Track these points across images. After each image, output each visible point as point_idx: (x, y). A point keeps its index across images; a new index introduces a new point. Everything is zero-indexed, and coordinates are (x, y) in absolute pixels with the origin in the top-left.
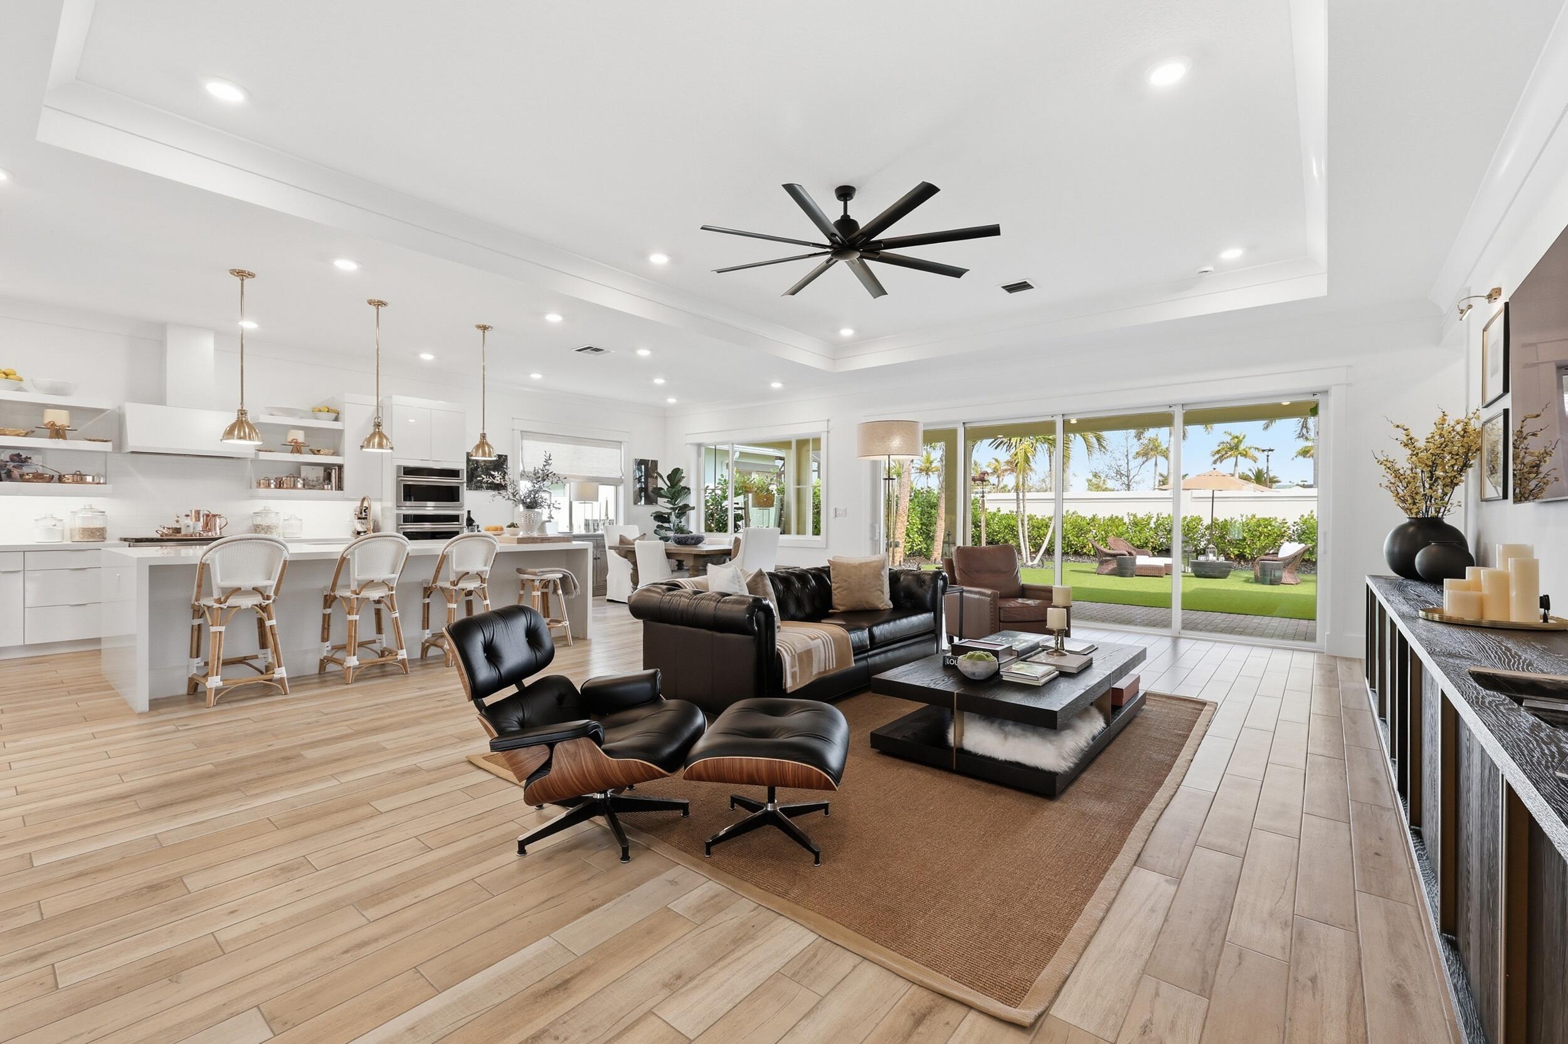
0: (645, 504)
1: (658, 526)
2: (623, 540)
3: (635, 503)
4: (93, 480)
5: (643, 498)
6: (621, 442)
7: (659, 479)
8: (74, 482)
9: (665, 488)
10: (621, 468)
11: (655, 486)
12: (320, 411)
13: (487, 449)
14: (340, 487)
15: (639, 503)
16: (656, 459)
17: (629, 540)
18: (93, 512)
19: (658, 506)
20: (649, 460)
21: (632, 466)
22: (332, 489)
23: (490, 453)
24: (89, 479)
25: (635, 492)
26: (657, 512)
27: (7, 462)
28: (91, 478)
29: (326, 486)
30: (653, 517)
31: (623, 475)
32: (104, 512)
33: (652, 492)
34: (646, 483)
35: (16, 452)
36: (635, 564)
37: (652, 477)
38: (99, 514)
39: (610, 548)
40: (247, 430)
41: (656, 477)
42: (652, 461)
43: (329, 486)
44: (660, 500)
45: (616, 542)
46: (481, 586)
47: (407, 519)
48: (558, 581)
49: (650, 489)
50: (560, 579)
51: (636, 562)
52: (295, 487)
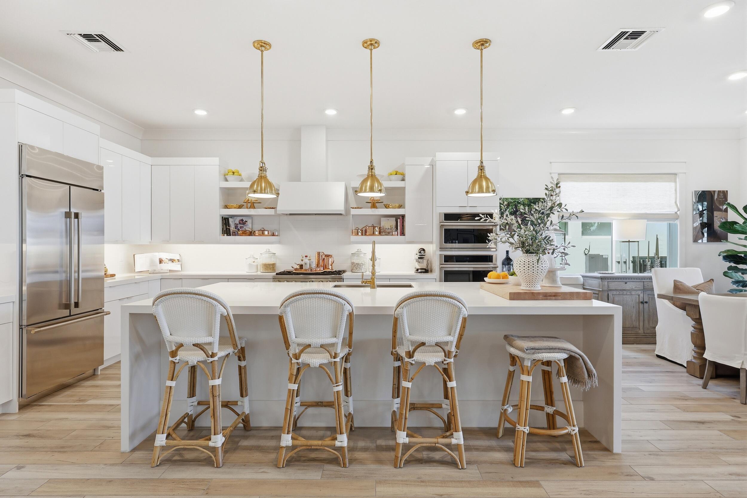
0: (708, 241)
1: (730, 268)
2: (678, 287)
3: (695, 240)
4: (268, 233)
5: (706, 234)
6: (676, 174)
7: (729, 210)
8: (259, 235)
9: (741, 221)
10: (676, 202)
11: (724, 220)
12: (391, 175)
13: (484, 184)
14: (403, 234)
15: (700, 241)
16: (725, 190)
17: (689, 288)
18: (269, 254)
19: (728, 243)
20: (714, 191)
21: (691, 199)
22: (398, 235)
23: (488, 187)
24: (266, 233)
25: (694, 229)
26: (728, 251)
27: (238, 224)
28: (267, 232)
29: (394, 233)
30: (721, 257)
31: (679, 210)
32: (275, 254)
33: (719, 227)
34: (711, 218)
35: (241, 218)
36: (698, 321)
37: (720, 210)
38: (272, 255)
39: (661, 296)
40: (263, 185)
41: (726, 209)
42: (719, 192)
43: (396, 233)
44: (731, 236)
45: (668, 288)
46: (445, 360)
47: (448, 259)
48: (562, 364)
49: (717, 224)
50: (564, 360)
51: (700, 318)
52: (374, 234)
